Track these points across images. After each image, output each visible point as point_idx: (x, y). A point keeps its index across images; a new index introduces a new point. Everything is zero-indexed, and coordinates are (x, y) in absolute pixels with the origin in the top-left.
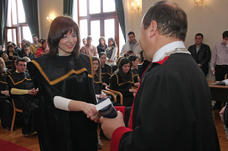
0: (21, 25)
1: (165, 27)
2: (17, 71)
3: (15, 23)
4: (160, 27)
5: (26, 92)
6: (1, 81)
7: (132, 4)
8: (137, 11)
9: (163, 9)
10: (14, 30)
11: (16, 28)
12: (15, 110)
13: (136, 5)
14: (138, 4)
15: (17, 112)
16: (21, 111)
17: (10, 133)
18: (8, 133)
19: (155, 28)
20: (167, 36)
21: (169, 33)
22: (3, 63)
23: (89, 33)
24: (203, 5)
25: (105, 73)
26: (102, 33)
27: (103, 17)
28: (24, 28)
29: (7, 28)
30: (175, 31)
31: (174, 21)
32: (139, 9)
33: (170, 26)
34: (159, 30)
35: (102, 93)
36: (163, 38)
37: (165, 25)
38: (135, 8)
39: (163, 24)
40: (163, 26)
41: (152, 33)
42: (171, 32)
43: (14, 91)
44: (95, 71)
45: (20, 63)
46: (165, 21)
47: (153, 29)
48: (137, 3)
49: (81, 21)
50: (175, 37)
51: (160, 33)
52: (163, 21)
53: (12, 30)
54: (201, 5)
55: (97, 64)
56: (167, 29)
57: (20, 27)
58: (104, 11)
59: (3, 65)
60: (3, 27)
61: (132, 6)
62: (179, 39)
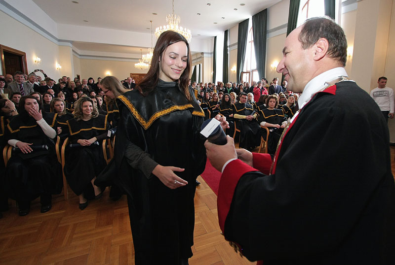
0: (253, 71)
2: (240, 102)
3: (249, 70)
5: (244, 117)
6: (230, 109)
10: (248, 74)
11: (249, 73)
12: (236, 130)
15: (237, 131)
16: (239, 131)
28: (254, 72)
29: (243, 72)
43: (236, 116)
45: (243, 96)
60: (240, 72)
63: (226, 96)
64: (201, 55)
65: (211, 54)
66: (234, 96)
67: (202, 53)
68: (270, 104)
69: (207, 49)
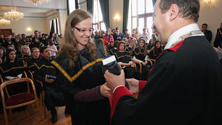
0: (100, 23)
1: (186, 10)
3: (97, 22)
4: (181, 10)
10: (97, 25)
23: (138, 26)
26: (145, 26)
27: (146, 16)
29: (93, 24)
30: (194, 14)
33: (190, 9)
40: (184, 9)
50: (193, 19)
51: (181, 16)
54: (209, 5)
64: (56, 11)
65: (65, 10)
67: (58, 10)
68: (121, 47)
69: (61, 6)
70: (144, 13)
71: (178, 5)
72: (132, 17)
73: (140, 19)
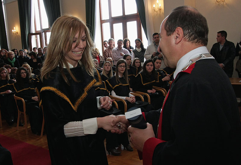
0: (45, 31)
1: (191, 33)
3: (39, 29)
4: (186, 34)
6: (30, 88)
7: (154, 6)
8: (159, 12)
9: (187, 15)
11: (40, 34)
13: (158, 7)
14: (160, 5)
17: (40, 138)
18: (38, 138)
19: (180, 35)
20: (192, 43)
21: (195, 39)
22: (29, 69)
23: (112, 36)
24: (225, 3)
25: (131, 75)
27: (125, 19)
30: (200, 38)
31: (199, 27)
32: (161, 10)
33: (196, 32)
34: (185, 37)
35: (130, 95)
36: (188, 44)
37: (191, 31)
38: (157, 9)
39: (188, 30)
40: (189, 33)
41: (178, 40)
42: (197, 38)
44: (122, 74)
46: (190, 27)
47: (178, 36)
48: (158, 4)
49: (104, 25)
50: (200, 43)
51: (186, 40)
52: (189, 27)
53: (36, 36)
54: (222, 4)
55: (124, 66)
56: (194, 36)
57: (44, 33)
58: (126, 14)
59: (30, 71)
60: (27, 33)
61: (154, 8)
62: (204, 45)
63: (23, 71)
66: (28, 69)
70: (121, 14)
71: (182, 28)
72: (102, 22)
73: (115, 25)
